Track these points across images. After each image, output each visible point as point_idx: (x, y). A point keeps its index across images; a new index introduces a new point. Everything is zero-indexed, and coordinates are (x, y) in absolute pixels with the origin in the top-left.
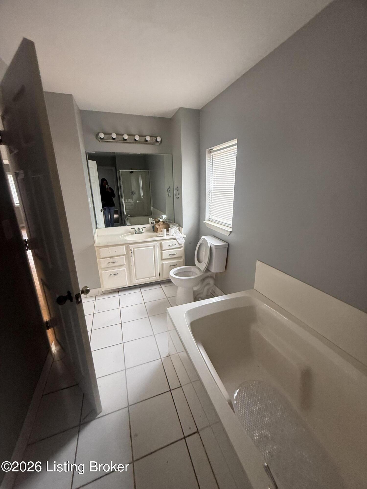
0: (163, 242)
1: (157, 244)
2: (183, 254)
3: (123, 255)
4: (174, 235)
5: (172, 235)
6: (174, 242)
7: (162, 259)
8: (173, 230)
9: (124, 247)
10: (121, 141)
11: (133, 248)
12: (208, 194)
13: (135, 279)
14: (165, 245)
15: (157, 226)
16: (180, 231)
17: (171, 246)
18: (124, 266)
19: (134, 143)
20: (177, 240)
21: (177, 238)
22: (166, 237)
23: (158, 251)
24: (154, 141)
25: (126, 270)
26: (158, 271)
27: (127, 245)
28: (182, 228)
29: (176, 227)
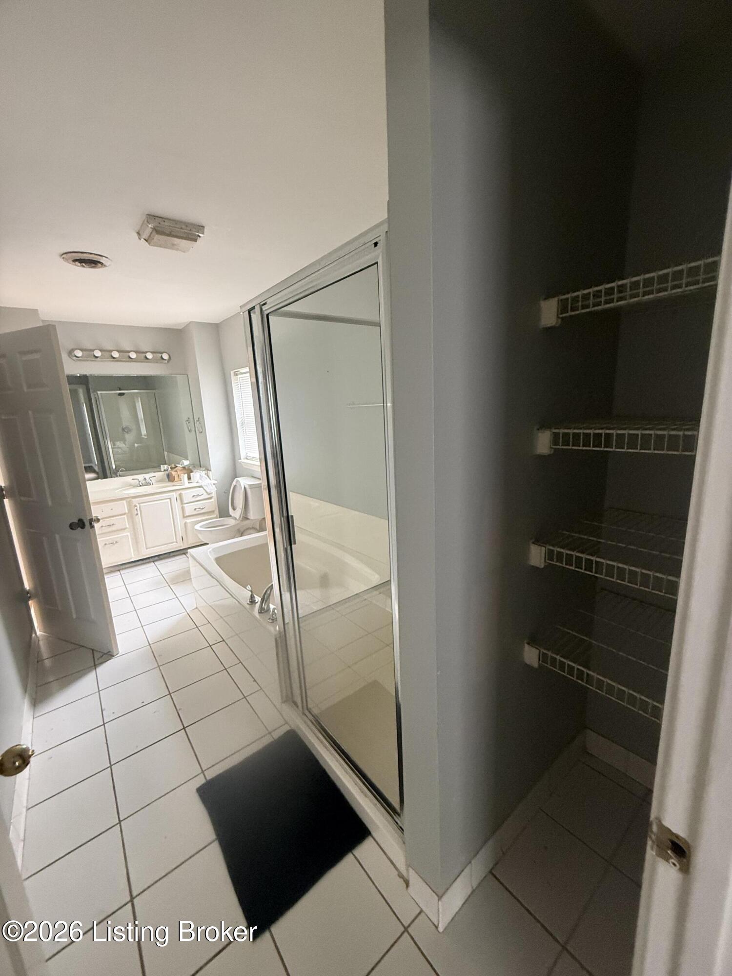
0: (183, 492)
1: (175, 495)
2: (216, 508)
3: (124, 514)
4: (200, 481)
5: (196, 481)
6: (201, 491)
7: (184, 517)
8: (196, 475)
9: (125, 502)
10: (109, 360)
11: (139, 503)
12: (240, 425)
13: (145, 548)
14: (188, 496)
15: (173, 473)
16: (208, 476)
17: (196, 497)
18: (126, 530)
19: (128, 361)
20: (205, 488)
21: (205, 486)
22: (187, 485)
23: (177, 506)
24: (159, 358)
25: (129, 536)
26: (180, 533)
27: (129, 499)
28: (211, 472)
29: (201, 472)
